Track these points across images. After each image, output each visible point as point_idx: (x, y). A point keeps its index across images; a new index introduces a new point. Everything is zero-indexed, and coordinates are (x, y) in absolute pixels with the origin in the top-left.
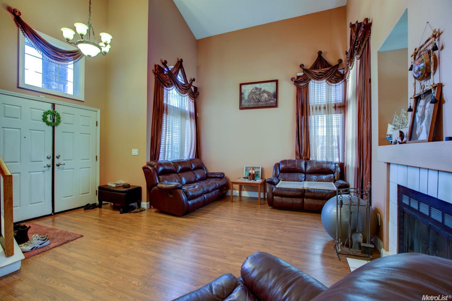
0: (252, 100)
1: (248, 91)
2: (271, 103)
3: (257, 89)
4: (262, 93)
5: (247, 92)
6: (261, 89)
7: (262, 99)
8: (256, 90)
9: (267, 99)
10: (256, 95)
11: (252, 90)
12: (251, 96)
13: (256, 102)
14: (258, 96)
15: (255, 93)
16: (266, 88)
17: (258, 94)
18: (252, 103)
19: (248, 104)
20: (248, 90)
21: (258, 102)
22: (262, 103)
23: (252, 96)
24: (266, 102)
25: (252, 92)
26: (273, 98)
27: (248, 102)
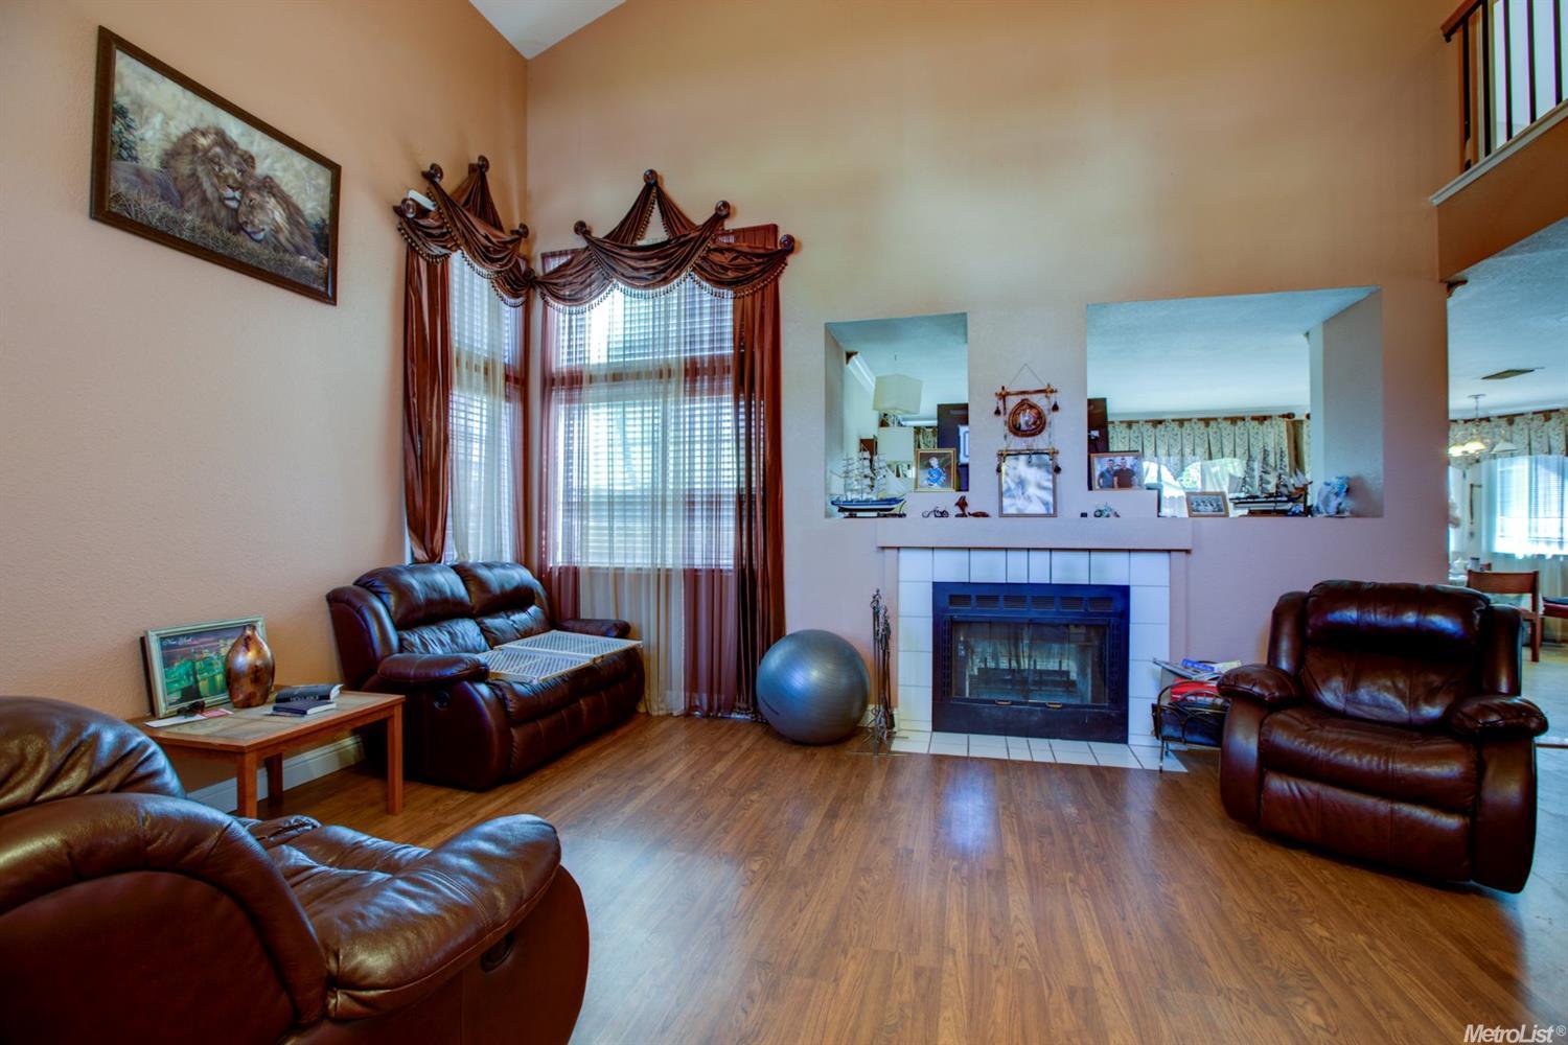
0: (193, 200)
1: (166, 122)
2: (304, 271)
3: (223, 140)
4: (258, 189)
5: (157, 120)
6: (248, 160)
7: (257, 222)
8: (218, 150)
9: (282, 238)
10: (218, 176)
11: (195, 130)
12: (184, 167)
13: (214, 219)
14: (229, 193)
15: (211, 160)
16: (279, 174)
17: (231, 181)
18: (189, 217)
19: (163, 207)
20: (167, 119)
21: (230, 230)
22: (256, 246)
23: (194, 174)
24: (276, 249)
25: (195, 149)
26: (314, 250)
27: (163, 198)
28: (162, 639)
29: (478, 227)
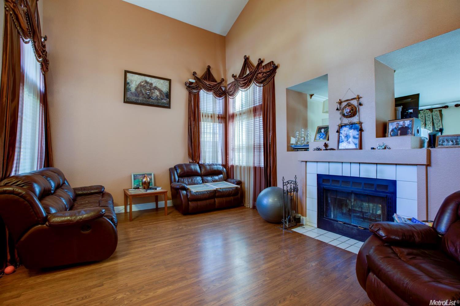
0: (141, 95)
1: (136, 82)
2: (164, 103)
3: (146, 82)
4: (153, 89)
5: (134, 83)
6: (151, 84)
7: (153, 96)
8: (145, 84)
9: (158, 97)
10: (145, 89)
11: (141, 82)
12: (139, 90)
13: (145, 98)
14: (148, 92)
15: (144, 87)
16: (158, 85)
17: (148, 89)
18: (140, 98)
19: (136, 98)
20: (136, 81)
21: (148, 99)
22: (153, 100)
23: (141, 90)
24: (157, 100)
25: (141, 85)
26: (165, 98)
27: (135, 96)
28: (134, 175)
29: (206, 83)
